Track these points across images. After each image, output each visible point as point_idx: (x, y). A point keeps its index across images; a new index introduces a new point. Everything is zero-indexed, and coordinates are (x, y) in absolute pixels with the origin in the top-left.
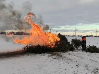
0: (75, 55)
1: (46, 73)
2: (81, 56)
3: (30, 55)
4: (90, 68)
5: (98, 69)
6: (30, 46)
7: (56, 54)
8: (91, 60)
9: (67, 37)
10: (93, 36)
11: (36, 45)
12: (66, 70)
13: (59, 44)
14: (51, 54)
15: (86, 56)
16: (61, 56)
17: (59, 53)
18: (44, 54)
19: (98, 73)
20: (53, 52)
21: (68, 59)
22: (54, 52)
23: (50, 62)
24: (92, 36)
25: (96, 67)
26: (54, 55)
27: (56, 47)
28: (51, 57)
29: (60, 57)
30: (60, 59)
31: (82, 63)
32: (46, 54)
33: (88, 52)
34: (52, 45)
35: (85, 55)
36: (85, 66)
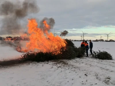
0: (83, 63)
1: (50, 83)
2: (90, 63)
3: (31, 64)
5: (109, 79)
6: (30, 53)
7: (61, 62)
8: (101, 68)
9: (73, 42)
11: (38, 52)
12: (73, 79)
13: (64, 50)
14: (55, 62)
15: (96, 64)
16: (68, 63)
17: (65, 60)
18: (47, 62)
19: (110, 82)
20: (57, 59)
21: (75, 67)
22: (59, 60)
23: (55, 71)
24: (102, 40)
25: (107, 76)
26: (59, 63)
27: (61, 53)
28: (55, 65)
29: (66, 65)
30: (66, 68)
31: (91, 71)
32: (49, 62)
33: (98, 59)
34: (57, 51)
35: (94, 62)
36: (95, 74)
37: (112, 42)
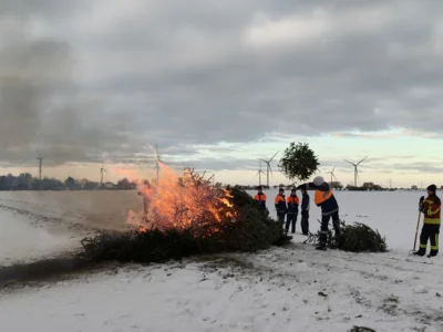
0: (301, 261)
2: (325, 262)
4: (368, 298)
5: (395, 300)
7: (227, 260)
8: (363, 273)
10: (341, 187)
14: (206, 263)
17: (237, 255)
18: (177, 264)
23: (217, 288)
24: (336, 186)
25: (389, 294)
26: (222, 264)
28: (211, 272)
29: (248, 270)
30: (251, 277)
36: (348, 292)
37: (374, 193)
